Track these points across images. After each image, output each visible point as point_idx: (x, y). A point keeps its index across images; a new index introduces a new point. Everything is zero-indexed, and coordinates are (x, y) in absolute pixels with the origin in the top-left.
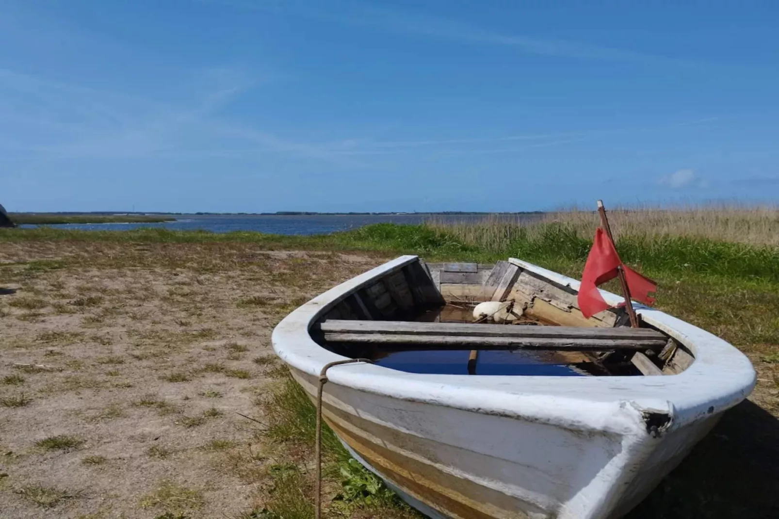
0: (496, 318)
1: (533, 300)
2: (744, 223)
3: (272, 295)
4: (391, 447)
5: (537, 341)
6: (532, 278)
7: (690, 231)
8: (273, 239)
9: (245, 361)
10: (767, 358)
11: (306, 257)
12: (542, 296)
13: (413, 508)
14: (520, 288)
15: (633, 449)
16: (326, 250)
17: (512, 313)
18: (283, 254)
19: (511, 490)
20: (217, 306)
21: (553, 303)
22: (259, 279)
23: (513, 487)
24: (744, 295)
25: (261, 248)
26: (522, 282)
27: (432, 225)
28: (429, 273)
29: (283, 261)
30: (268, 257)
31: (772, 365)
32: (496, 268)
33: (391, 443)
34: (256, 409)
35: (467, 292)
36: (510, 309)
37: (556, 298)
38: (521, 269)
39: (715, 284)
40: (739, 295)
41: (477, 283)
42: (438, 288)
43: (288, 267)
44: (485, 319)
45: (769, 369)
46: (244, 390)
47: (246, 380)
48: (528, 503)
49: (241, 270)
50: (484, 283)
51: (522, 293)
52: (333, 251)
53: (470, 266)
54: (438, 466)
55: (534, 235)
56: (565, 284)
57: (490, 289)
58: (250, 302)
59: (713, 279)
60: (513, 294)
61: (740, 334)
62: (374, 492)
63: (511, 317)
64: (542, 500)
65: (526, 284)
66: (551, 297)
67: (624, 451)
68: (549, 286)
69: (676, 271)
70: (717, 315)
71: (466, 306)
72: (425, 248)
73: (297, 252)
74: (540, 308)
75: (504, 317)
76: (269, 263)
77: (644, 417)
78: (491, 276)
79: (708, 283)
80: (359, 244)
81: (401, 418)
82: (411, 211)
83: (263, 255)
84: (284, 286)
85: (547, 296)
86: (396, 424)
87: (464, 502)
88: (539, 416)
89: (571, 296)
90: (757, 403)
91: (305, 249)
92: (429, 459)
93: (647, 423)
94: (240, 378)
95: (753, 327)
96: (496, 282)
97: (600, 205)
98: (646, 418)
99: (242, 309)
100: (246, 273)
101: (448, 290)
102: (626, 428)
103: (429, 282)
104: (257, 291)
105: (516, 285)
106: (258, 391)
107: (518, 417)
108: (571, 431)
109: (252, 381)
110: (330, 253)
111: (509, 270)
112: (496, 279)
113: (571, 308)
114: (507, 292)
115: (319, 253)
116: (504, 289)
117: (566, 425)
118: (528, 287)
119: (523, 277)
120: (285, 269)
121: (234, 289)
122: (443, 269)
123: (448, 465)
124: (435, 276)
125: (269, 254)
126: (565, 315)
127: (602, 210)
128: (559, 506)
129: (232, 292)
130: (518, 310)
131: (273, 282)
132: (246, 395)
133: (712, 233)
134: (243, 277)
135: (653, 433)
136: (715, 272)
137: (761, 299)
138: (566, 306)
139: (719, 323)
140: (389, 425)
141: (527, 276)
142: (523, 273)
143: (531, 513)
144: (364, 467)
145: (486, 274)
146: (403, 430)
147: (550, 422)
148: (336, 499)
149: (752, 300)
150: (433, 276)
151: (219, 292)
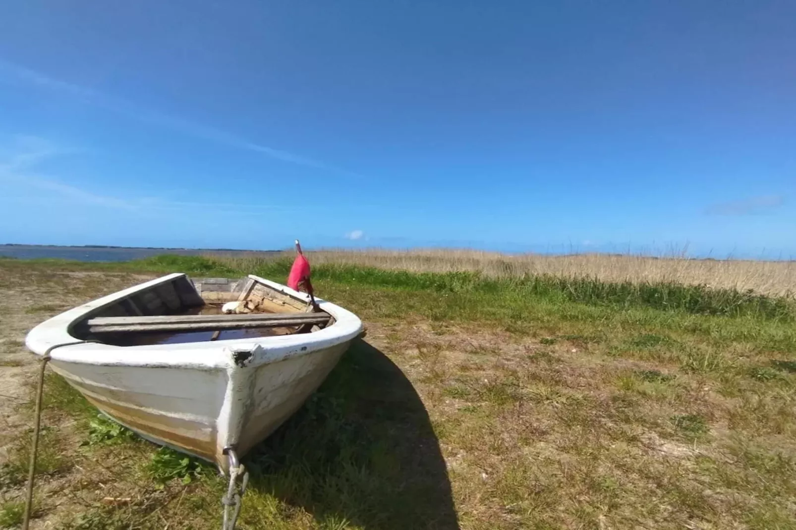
0: (237, 311)
1: (263, 300)
2: (384, 259)
3: (64, 303)
4: (113, 401)
5: (254, 323)
6: (263, 287)
7: (358, 262)
8: (76, 264)
9: (22, 353)
10: (385, 325)
11: (103, 277)
12: (268, 297)
13: (147, 440)
14: (255, 293)
15: (234, 376)
16: (122, 272)
17: (247, 308)
18: (82, 274)
19: (188, 417)
20: (5, 314)
21: (274, 301)
22: (54, 292)
23: (189, 414)
24: (379, 294)
25: (63, 270)
26: (256, 289)
27: (206, 257)
28: (193, 284)
29: (80, 279)
30: (67, 276)
31: (386, 328)
32: (240, 281)
33: (112, 398)
34: (24, 388)
35: (220, 296)
36: (246, 306)
37: (276, 298)
38: (256, 282)
39: (367, 289)
40: (377, 294)
41: (228, 290)
42: (200, 294)
43: (84, 283)
44: (230, 312)
45: (385, 330)
46: (15, 375)
47: (19, 367)
48: (198, 423)
49: (38, 286)
50: (232, 290)
51: (256, 296)
52: (127, 273)
53: (222, 280)
54: (143, 409)
55: (271, 263)
56: (281, 290)
57: (236, 294)
58: (40, 309)
59: (366, 286)
60: (251, 297)
61: (375, 313)
62: (115, 434)
63: (246, 310)
64: (205, 419)
65: (259, 290)
66: (273, 298)
67: (230, 379)
68: (273, 291)
69: (349, 282)
70: (366, 304)
71: (218, 305)
72: (201, 270)
73: (96, 273)
74: (267, 304)
75: (242, 310)
76: (66, 281)
77: (234, 355)
78: (237, 286)
79: (364, 289)
80: (151, 268)
81: (109, 380)
82: (197, 248)
83: (63, 275)
84: (77, 297)
85: (271, 297)
86: (107, 384)
87: (167, 430)
88: (180, 364)
89: (284, 296)
90: (376, 347)
91: (103, 271)
92: (137, 405)
93: (235, 358)
94: (13, 366)
95: (380, 310)
96: (240, 290)
97: (297, 242)
98: (235, 355)
99: (30, 315)
100: (42, 288)
101: (207, 295)
102: (227, 364)
103: (193, 291)
104: (50, 301)
105: (253, 291)
106: (29, 375)
107: (170, 367)
108: (199, 370)
109: (24, 368)
110: (124, 274)
111: (249, 283)
112: (240, 288)
113: (284, 303)
114: (248, 295)
115: (116, 274)
116: (245, 294)
117: (196, 367)
118: (260, 292)
119: (258, 286)
120: (80, 285)
121: (26, 300)
122: (203, 282)
123: (148, 407)
124: (198, 286)
125: (68, 275)
126: (281, 308)
127: (298, 245)
128: (215, 422)
129: (25, 302)
130: (251, 306)
131: (66, 294)
132: (15, 380)
133: (368, 264)
134: (38, 291)
135: (240, 364)
136: (367, 283)
137: (387, 296)
138: (281, 302)
139: (366, 308)
140: (103, 385)
141: (260, 285)
142: (258, 284)
143: (203, 429)
144: (110, 419)
145: (234, 285)
146: (113, 388)
147: (188, 367)
148: (83, 445)
149: (382, 296)
150: (196, 287)
151: (10, 303)
